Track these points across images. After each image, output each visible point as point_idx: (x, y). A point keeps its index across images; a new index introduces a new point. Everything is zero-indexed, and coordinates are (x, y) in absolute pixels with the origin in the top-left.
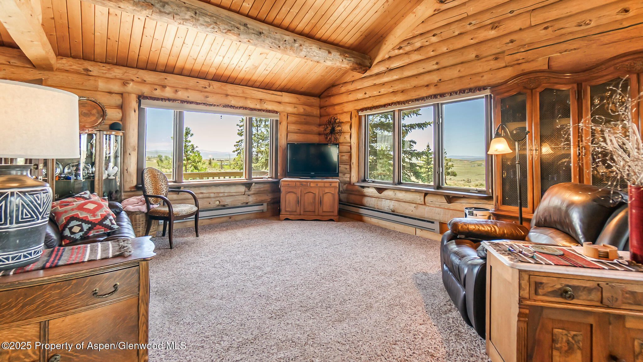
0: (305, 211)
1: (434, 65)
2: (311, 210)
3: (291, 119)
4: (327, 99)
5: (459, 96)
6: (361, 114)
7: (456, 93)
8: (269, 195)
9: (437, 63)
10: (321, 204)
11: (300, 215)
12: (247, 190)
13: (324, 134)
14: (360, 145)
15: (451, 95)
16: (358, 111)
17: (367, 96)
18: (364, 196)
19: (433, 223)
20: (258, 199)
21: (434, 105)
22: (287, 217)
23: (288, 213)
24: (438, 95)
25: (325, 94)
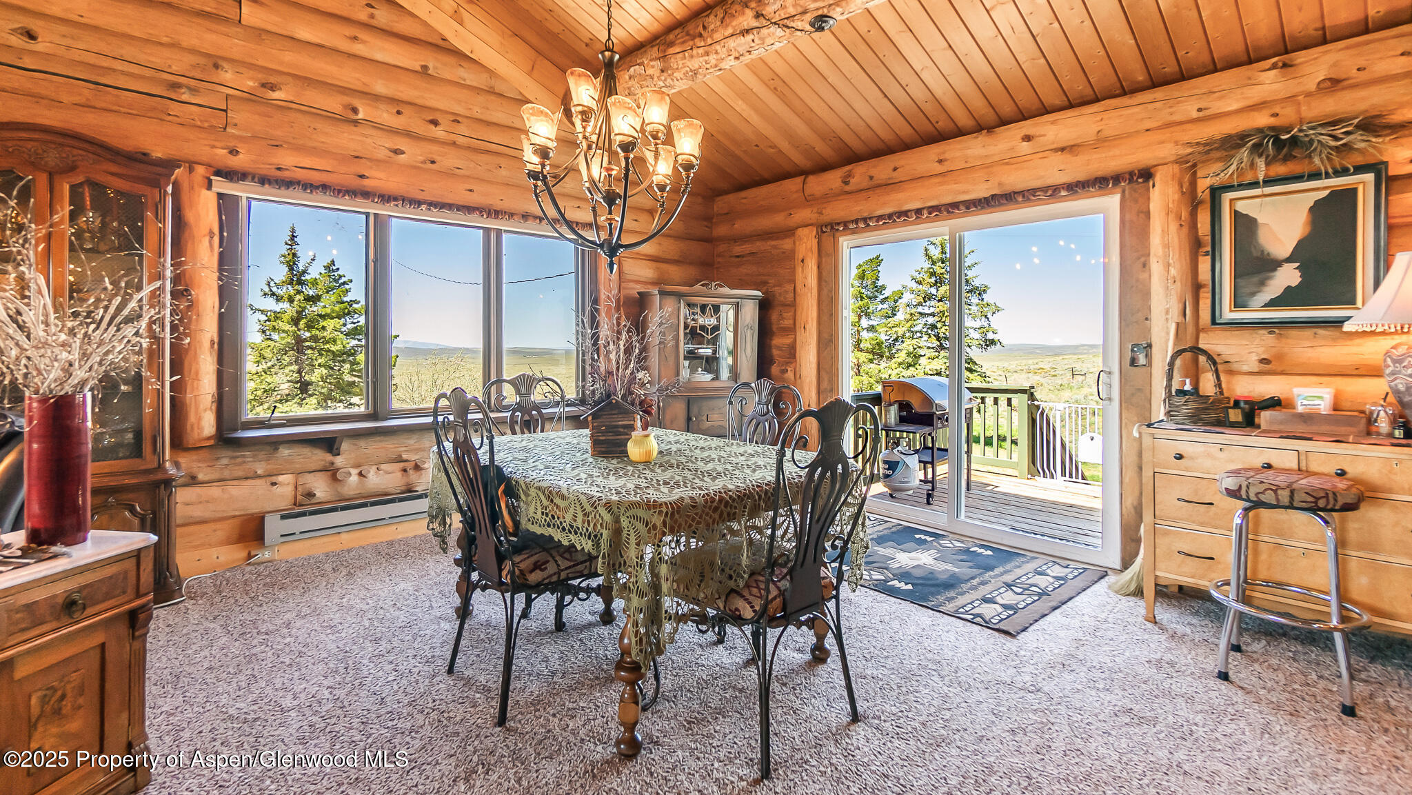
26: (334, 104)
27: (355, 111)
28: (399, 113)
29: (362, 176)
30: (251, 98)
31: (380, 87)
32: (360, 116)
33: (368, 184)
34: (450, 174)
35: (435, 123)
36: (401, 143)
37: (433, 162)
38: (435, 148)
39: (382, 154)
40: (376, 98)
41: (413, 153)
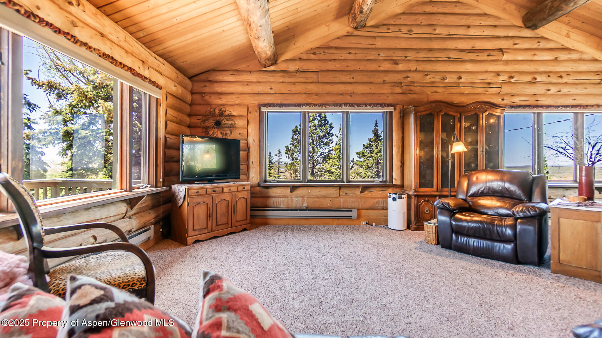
0: (217, 225)
1: (350, 78)
2: (224, 223)
3: (170, 99)
4: (207, 84)
5: (372, 108)
6: (264, 109)
7: (370, 105)
8: (151, 212)
9: (353, 78)
10: (234, 213)
11: (212, 231)
12: (129, 209)
13: (203, 127)
14: (262, 143)
15: (366, 106)
16: (260, 106)
17: (272, 91)
18: (269, 197)
19: (351, 211)
20: (142, 221)
21: (343, 112)
22: (197, 238)
23: (197, 233)
24: (355, 104)
25: (203, 77)
26: (528, 78)
27: (536, 79)
28: (549, 76)
29: (538, 101)
30: (506, 83)
31: (542, 69)
32: (537, 80)
33: (539, 103)
34: (565, 95)
35: (561, 77)
36: (550, 87)
37: (560, 91)
38: (561, 86)
39: (542, 92)
40: (541, 73)
41: (554, 90)
